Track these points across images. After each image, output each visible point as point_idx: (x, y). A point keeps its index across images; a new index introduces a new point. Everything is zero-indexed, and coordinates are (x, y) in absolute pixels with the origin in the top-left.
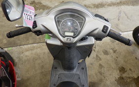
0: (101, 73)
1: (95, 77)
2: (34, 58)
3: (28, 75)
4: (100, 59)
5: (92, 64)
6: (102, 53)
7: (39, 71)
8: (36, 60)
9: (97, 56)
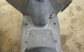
0: (72, 28)
1: (67, 31)
2: (11, 12)
3: (6, 27)
4: (73, 15)
5: (64, 19)
6: (75, 9)
7: (16, 24)
8: (13, 14)
9: (70, 11)
